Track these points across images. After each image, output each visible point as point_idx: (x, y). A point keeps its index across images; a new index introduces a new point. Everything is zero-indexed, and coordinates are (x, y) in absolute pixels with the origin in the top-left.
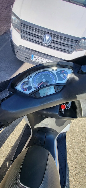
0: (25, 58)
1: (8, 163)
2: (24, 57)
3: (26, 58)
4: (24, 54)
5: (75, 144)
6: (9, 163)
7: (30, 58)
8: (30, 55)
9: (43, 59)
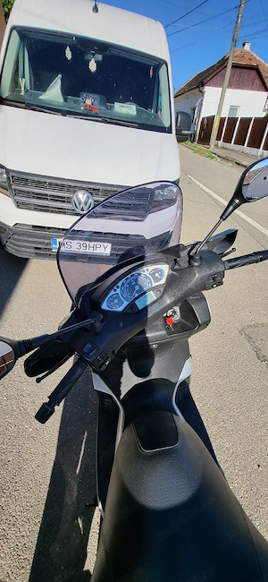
0: (33, 251)
1: (80, 522)
2: (30, 248)
3: (36, 248)
4: (28, 242)
5: (217, 412)
6: (83, 521)
7: (48, 247)
8: (47, 241)
9: (82, 242)
